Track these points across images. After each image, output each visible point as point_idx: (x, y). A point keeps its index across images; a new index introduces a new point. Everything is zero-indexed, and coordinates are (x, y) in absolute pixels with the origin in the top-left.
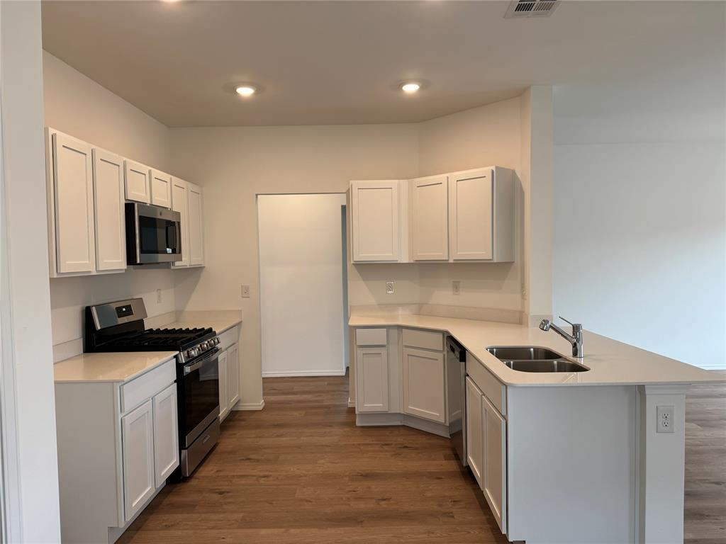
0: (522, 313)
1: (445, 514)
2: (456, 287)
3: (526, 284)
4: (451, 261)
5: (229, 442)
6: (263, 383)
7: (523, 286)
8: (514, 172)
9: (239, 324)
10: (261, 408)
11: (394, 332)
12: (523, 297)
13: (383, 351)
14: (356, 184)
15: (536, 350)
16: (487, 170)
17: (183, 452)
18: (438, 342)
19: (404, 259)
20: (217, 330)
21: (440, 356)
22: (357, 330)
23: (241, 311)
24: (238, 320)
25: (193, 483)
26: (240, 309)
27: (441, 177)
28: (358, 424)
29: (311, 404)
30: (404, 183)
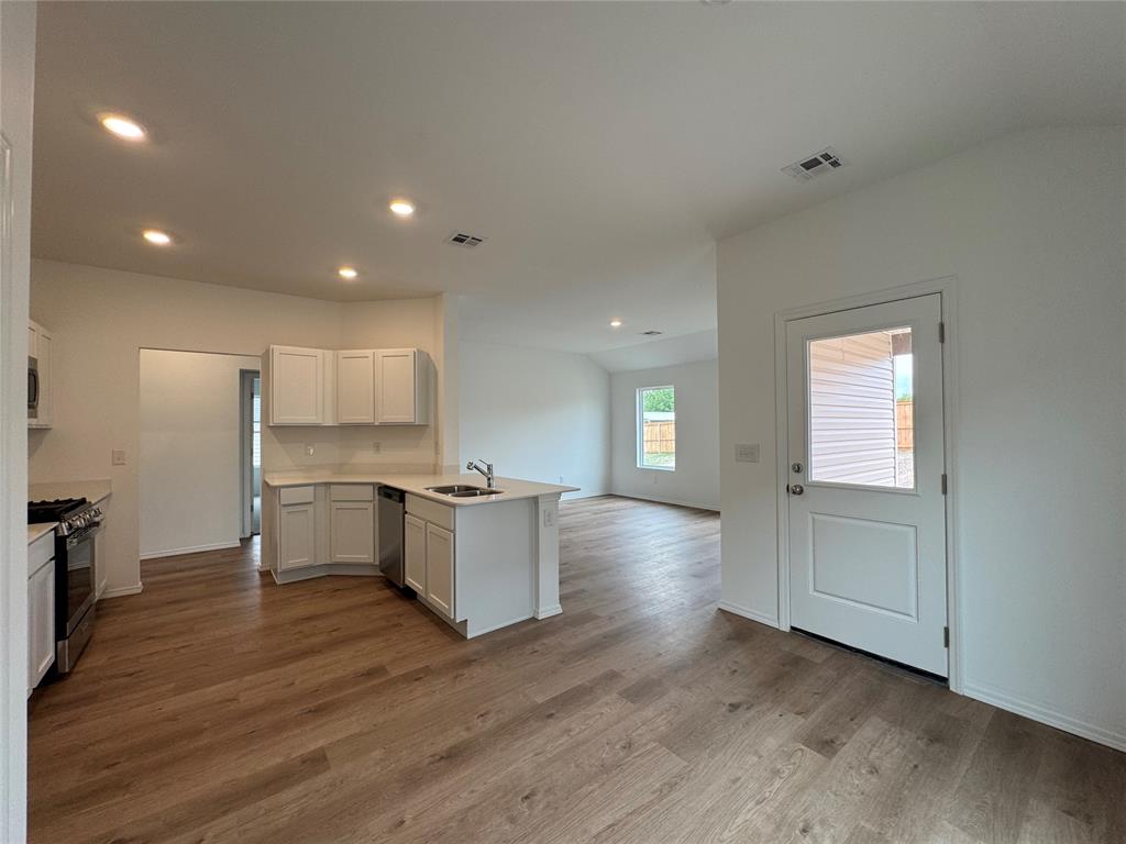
0: (435, 465)
1: (395, 626)
2: (377, 447)
3: (440, 443)
4: (377, 424)
5: (108, 629)
6: (141, 565)
7: (437, 444)
8: (428, 355)
9: (110, 495)
10: (140, 591)
11: (321, 490)
12: (437, 453)
13: (310, 508)
14: (277, 348)
15: (459, 487)
16: (410, 351)
17: (60, 643)
18: (369, 493)
19: (329, 422)
20: (91, 499)
21: (370, 506)
22: (282, 490)
23: (110, 481)
24: (108, 492)
25: (75, 678)
26: (108, 478)
27: (369, 352)
28: (278, 583)
29: (210, 577)
30: (329, 354)
